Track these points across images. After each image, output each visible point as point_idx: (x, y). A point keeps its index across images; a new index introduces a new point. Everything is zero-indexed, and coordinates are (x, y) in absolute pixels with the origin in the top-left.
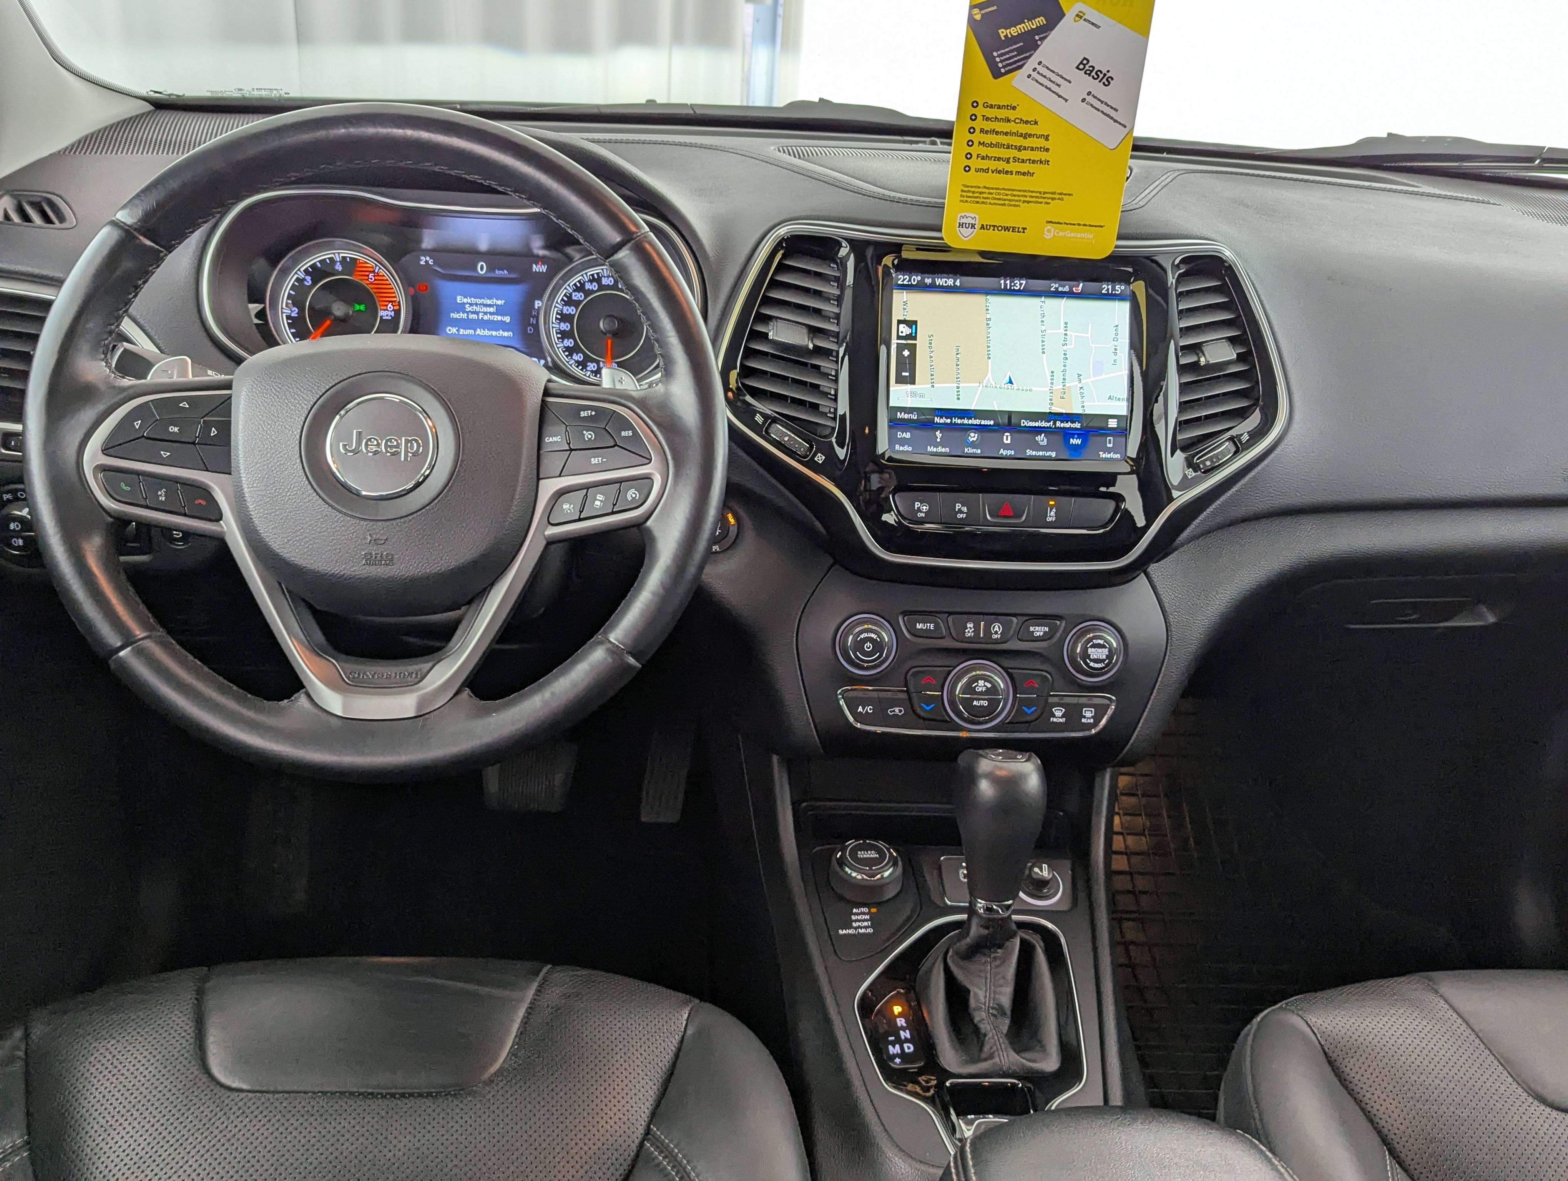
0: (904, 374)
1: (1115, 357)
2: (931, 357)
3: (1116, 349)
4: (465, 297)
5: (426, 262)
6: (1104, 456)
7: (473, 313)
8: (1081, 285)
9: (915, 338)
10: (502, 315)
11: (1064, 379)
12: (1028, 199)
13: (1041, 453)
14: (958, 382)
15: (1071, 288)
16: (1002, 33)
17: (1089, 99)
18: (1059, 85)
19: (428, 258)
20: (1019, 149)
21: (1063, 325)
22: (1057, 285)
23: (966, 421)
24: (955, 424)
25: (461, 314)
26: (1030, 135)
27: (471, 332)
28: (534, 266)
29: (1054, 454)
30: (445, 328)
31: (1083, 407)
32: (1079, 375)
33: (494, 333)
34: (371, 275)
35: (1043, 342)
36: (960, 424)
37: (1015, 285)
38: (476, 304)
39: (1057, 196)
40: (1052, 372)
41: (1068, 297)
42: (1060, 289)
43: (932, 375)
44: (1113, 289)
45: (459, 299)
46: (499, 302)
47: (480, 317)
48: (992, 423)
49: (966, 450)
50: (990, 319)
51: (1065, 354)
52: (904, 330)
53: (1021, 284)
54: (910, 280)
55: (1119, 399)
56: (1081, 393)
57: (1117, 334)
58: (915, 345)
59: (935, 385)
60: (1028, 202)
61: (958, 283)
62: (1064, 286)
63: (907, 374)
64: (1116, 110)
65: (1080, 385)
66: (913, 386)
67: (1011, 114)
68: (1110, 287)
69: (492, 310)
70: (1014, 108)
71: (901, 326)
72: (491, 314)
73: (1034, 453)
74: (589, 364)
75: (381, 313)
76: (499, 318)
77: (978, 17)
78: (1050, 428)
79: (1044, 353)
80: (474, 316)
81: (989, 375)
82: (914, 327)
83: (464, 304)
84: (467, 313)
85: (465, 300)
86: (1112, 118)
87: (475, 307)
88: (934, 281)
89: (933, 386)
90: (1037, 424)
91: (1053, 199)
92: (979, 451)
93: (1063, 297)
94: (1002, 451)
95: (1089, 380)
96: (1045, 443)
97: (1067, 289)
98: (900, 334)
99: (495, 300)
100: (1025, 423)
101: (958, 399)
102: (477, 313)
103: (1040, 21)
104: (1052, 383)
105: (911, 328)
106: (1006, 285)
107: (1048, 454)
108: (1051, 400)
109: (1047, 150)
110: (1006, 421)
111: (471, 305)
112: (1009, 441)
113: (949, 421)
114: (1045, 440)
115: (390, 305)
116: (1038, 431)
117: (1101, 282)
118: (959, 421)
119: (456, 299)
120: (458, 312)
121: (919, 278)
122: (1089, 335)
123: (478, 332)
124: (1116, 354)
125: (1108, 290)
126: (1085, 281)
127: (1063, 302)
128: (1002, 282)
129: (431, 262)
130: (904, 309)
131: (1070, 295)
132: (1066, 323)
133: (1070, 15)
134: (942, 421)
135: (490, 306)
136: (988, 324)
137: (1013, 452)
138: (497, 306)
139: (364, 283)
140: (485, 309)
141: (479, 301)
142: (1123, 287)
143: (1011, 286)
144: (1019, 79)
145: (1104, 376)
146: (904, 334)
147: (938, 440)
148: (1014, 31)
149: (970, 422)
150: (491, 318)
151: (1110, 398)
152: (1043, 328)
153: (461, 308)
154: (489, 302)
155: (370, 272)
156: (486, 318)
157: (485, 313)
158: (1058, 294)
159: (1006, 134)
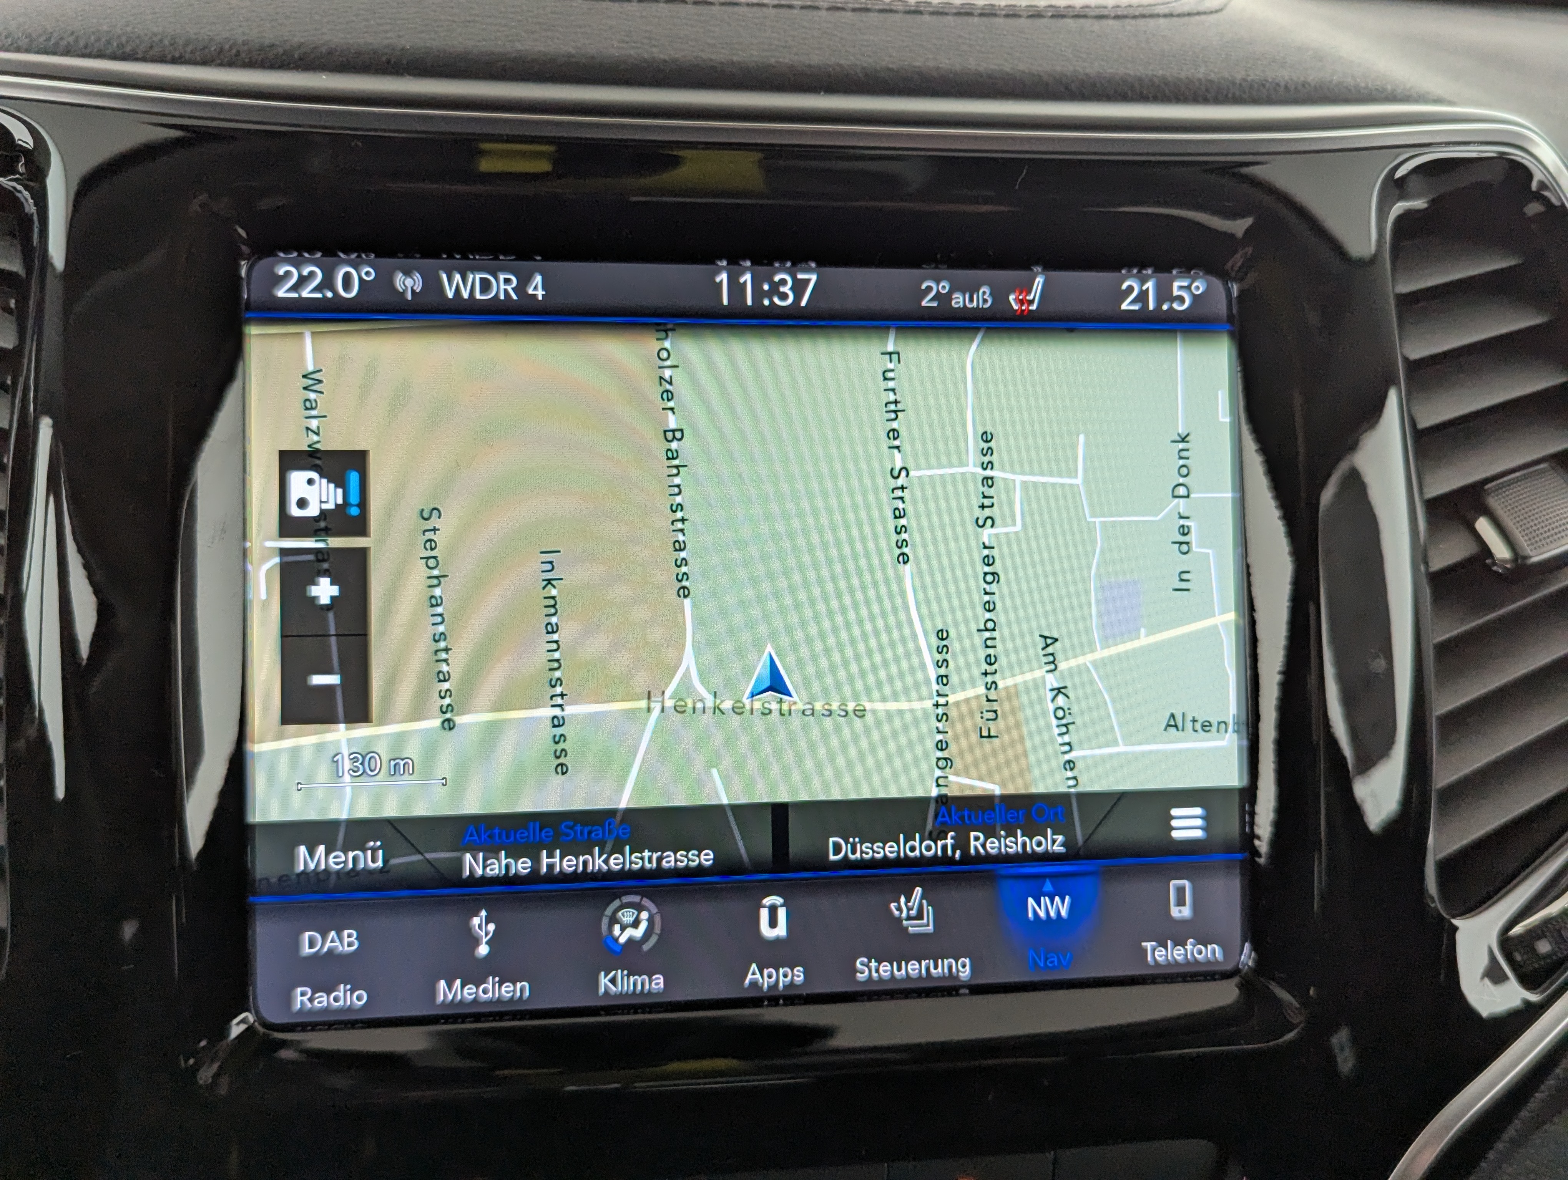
0: (317, 680)
1: (1184, 563)
2: (434, 602)
3: (1184, 531)
6: (1161, 955)
8: (1039, 281)
9: (360, 526)
11: (990, 660)
13: (913, 968)
14: (558, 700)
15: (999, 296)
21: (973, 444)
22: (944, 287)
23: (596, 862)
24: (552, 878)
29: (964, 970)
31: (1070, 765)
32: (1049, 641)
35: (899, 515)
36: (574, 877)
37: (775, 289)
40: (942, 635)
41: (989, 332)
42: (959, 300)
43: (443, 678)
44: (1164, 294)
48: (707, 858)
49: (604, 981)
50: (678, 434)
51: (988, 561)
52: (311, 494)
53: (799, 287)
54: (327, 283)
55: (1206, 726)
56: (1061, 713)
57: (1185, 471)
58: (362, 554)
59: (460, 720)
61: (537, 288)
62: (972, 289)
63: (333, 679)
65: (1052, 681)
66: (361, 731)
68: (1150, 285)
71: (298, 479)
73: (885, 970)
78: (945, 860)
79: (904, 559)
81: (689, 659)
82: (353, 477)
88: (433, 285)
89: (449, 725)
90: (890, 850)
92: (658, 983)
93: (972, 334)
94: (753, 974)
95: (1086, 659)
96: (927, 925)
97: (983, 298)
98: (295, 511)
100: (842, 848)
101: (562, 769)
104: (943, 679)
105: (340, 482)
106: (736, 289)
107: (940, 969)
108: (941, 746)
110: (765, 847)
112: (781, 930)
113: (523, 866)
114: (929, 911)
116: (896, 876)
117: (1118, 269)
118: (568, 864)
121: (368, 273)
122: (1079, 481)
124: (1184, 547)
125: (1143, 297)
126: (1049, 265)
127: (972, 353)
128: (723, 277)
130: (309, 405)
131: (998, 323)
132: (986, 437)
134: (495, 868)
136: (671, 455)
137: (798, 975)
142: (1199, 286)
143: (758, 294)
145: (1144, 640)
146: (312, 511)
147: (483, 950)
149: (615, 863)
151: (1172, 723)
152: (898, 459)
158: (949, 324)
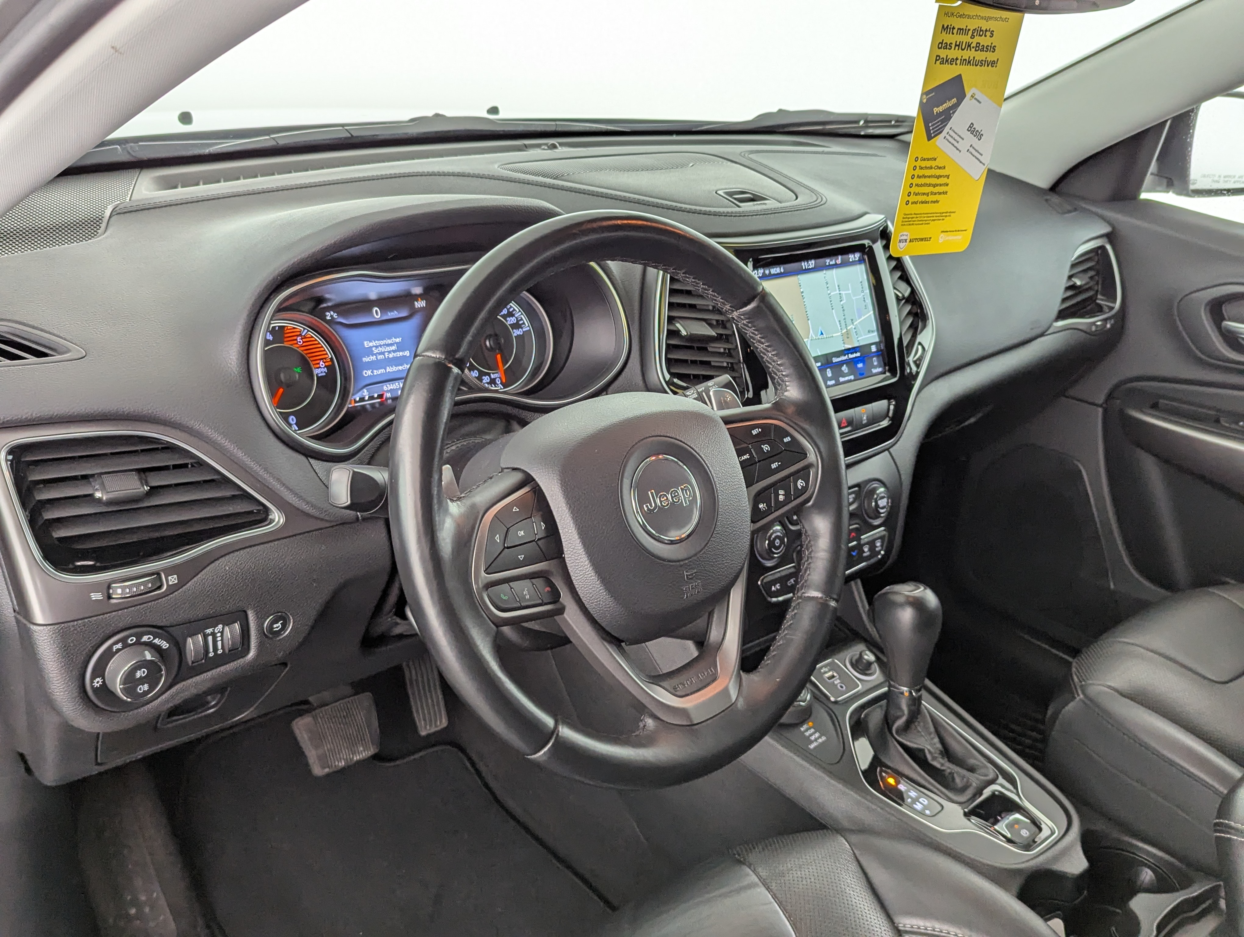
1: (865, 304)
3: (864, 298)
4: (370, 341)
5: (331, 316)
7: (380, 354)
8: (840, 258)
10: (403, 351)
11: (846, 325)
12: (935, 218)
15: (836, 261)
16: (936, 110)
17: (971, 149)
18: (958, 142)
19: (332, 313)
20: (935, 186)
21: (837, 287)
22: (829, 261)
25: (371, 357)
26: (941, 176)
27: (383, 371)
28: (416, 303)
29: (852, 377)
30: (362, 372)
31: (858, 341)
32: (852, 320)
33: (400, 368)
34: (299, 339)
35: (831, 301)
37: (809, 265)
38: (381, 346)
39: (948, 214)
40: (840, 321)
41: (836, 268)
42: (831, 263)
44: (855, 257)
45: (367, 344)
46: (398, 340)
47: (387, 356)
48: (820, 364)
50: (802, 292)
51: (843, 307)
53: (812, 264)
55: (873, 331)
56: (856, 332)
60: (934, 220)
61: (782, 271)
64: (981, 155)
65: (854, 327)
67: (933, 164)
68: (853, 256)
69: (394, 348)
70: (935, 159)
72: (394, 351)
74: (483, 377)
75: (316, 372)
76: (401, 354)
77: (925, 101)
78: (847, 359)
79: (833, 309)
80: (380, 357)
83: (371, 347)
84: (375, 354)
85: (371, 344)
86: (979, 160)
87: (380, 349)
88: (770, 272)
90: (840, 359)
91: (946, 216)
93: (833, 268)
94: (828, 382)
95: (857, 322)
96: (846, 371)
97: (834, 262)
99: (394, 339)
100: (835, 360)
102: (383, 353)
103: (954, 100)
104: (841, 329)
106: (805, 266)
108: (843, 340)
109: (947, 185)
110: (827, 361)
111: (377, 347)
112: (831, 375)
114: (846, 369)
115: (321, 363)
116: (842, 363)
119: (363, 345)
120: (368, 356)
121: (762, 271)
122: (850, 292)
123: (388, 369)
124: (865, 301)
125: (852, 258)
127: (834, 272)
128: (803, 264)
129: (335, 316)
131: (836, 266)
132: (839, 285)
133: (968, 96)
135: (391, 345)
137: (834, 382)
138: (397, 343)
139: (294, 347)
140: (388, 349)
141: (382, 342)
142: (859, 255)
144: (939, 140)
145: (863, 317)
148: (941, 109)
150: (395, 355)
151: (869, 331)
152: (829, 292)
153: (369, 351)
154: (390, 342)
155: (297, 336)
156: (391, 356)
157: (389, 352)
158: (831, 267)
159: (929, 177)
